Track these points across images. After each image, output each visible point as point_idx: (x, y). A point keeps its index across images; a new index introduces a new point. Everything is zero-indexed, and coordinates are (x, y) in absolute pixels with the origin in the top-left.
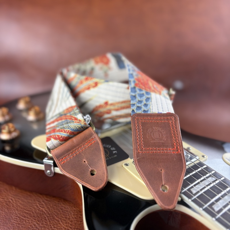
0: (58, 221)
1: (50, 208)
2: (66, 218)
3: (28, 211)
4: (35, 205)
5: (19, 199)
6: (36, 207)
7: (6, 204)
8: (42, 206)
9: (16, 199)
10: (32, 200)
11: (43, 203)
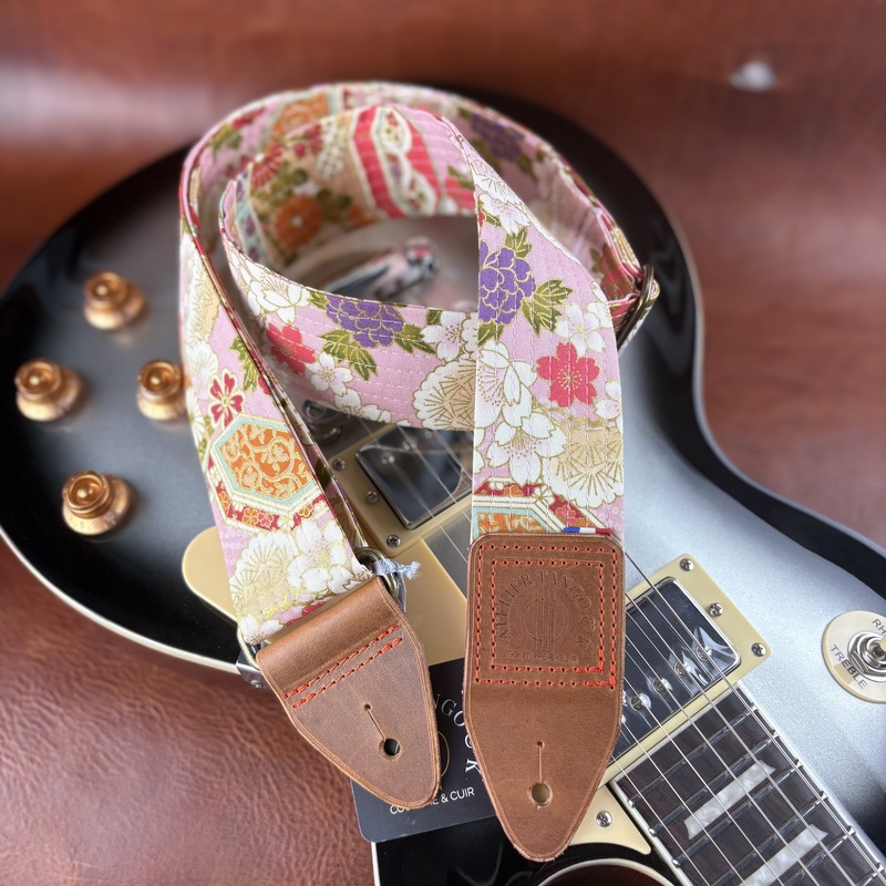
0: (303, 789)
1: (274, 744)
2: (323, 779)
3: (213, 752)
4: (227, 731)
5: (176, 706)
6: (231, 739)
7: (145, 724)
8: (249, 737)
9: (171, 709)
10: (215, 714)
11: (251, 726)
